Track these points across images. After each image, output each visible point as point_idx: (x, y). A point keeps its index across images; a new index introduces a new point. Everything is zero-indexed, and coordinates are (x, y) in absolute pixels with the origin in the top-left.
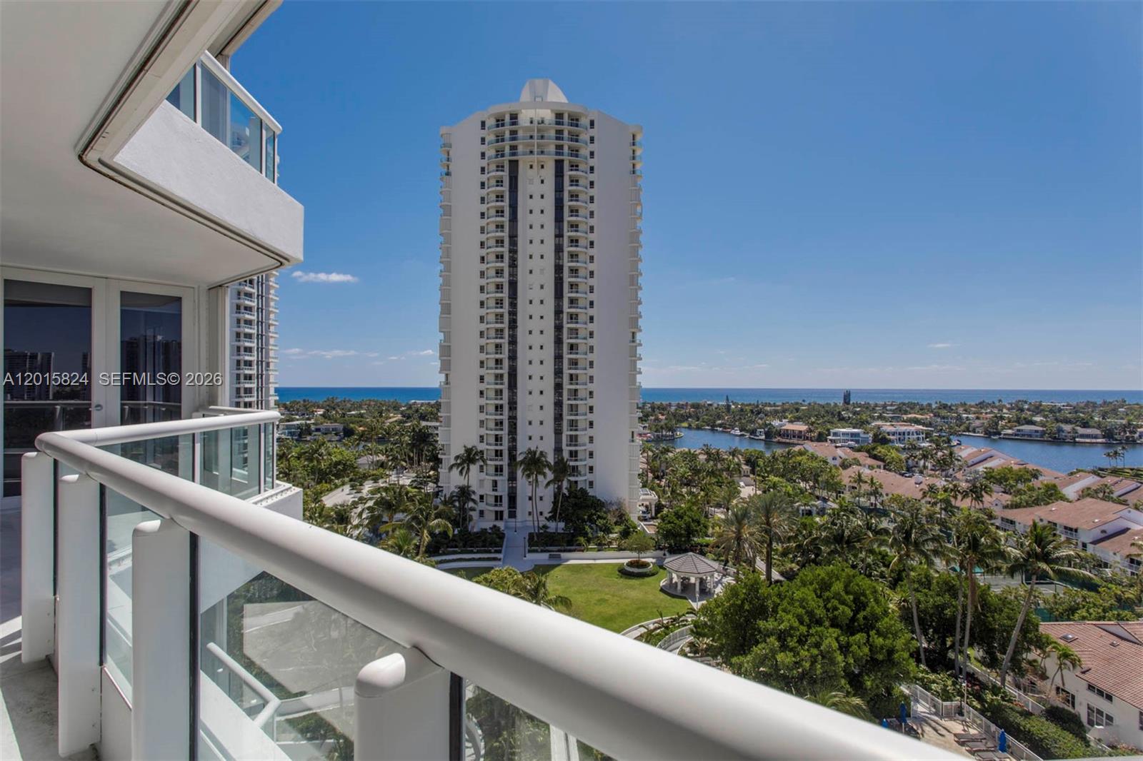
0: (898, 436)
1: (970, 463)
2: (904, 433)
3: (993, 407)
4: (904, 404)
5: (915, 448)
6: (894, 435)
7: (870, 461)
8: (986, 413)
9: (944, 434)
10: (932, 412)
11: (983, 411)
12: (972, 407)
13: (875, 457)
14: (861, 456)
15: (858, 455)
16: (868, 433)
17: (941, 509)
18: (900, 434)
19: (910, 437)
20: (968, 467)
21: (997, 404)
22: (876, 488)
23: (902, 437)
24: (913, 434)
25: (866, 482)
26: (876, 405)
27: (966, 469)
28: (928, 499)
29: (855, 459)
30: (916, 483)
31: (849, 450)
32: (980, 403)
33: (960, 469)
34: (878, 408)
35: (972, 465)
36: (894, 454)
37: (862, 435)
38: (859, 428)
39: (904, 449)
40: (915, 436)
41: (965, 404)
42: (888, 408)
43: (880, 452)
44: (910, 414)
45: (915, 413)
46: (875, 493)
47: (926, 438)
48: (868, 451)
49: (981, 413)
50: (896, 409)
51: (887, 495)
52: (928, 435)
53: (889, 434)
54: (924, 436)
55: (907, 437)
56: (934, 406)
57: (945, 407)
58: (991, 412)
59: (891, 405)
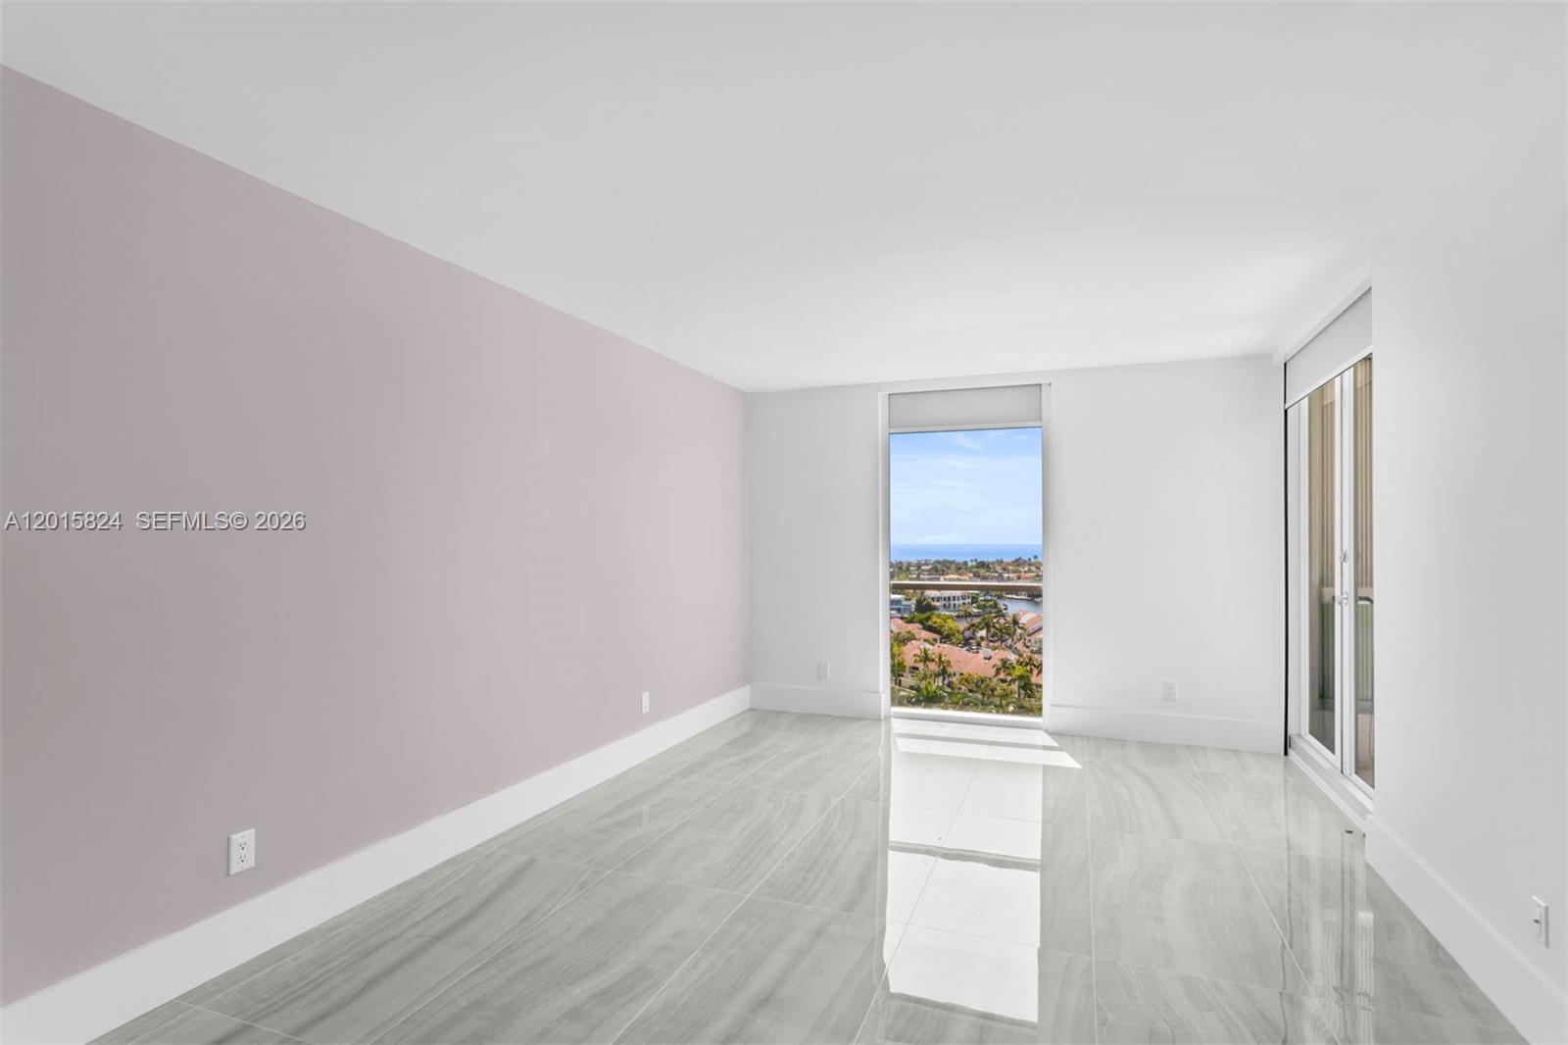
0: (944, 602)
1: (1030, 630)
2: (949, 598)
3: (1030, 565)
4: (939, 562)
5: (968, 615)
6: (938, 601)
7: (925, 634)
8: (1025, 572)
9: (989, 598)
10: (971, 572)
11: (1021, 569)
12: (1009, 564)
13: (930, 629)
14: (915, 628)
15: (911, 627)
16: (910, 599)
17: (1020, 687)
18: (945, 600)
19: (956, 602)
20: (1029, 635)
21: (1033, 561)
22: (944, 668)
23: (947, 603)
24: (959, 599)
25: (933, 660)
26: (909, 564)
27: (1028, 638)
28: (1002, 676)
29: (909, 632)
30: (985, 658)
31: (900, 621)
32: (1017, 561)
33: (1019, 640)
34: (912, 568)
35: (1033, 633)
36: (951, 624)
37: (904, 603)
38: (899, 594)
39: (958, 617)
40: (961, 602)
41: (1002, 561)
42: (923, 567)
43: (935, 623)
44: (948, 574)
45: (952, 573)
46: (944, 673)
47: (973, 603)
48: (921, 622)
49: (1020, 572)
50: (931, 569)
51: (955, 674)
52: (974, 599)
53: (933, 599)
54: (970, 601)
55: (952, 602)
56: (970, 564)
57: (982, 565)
58: (1030, 571)
59: (926, 564)
